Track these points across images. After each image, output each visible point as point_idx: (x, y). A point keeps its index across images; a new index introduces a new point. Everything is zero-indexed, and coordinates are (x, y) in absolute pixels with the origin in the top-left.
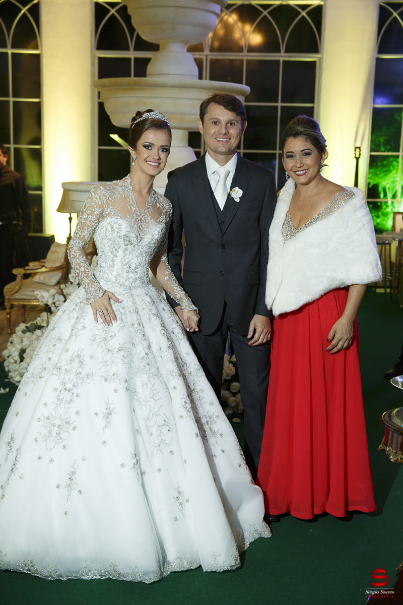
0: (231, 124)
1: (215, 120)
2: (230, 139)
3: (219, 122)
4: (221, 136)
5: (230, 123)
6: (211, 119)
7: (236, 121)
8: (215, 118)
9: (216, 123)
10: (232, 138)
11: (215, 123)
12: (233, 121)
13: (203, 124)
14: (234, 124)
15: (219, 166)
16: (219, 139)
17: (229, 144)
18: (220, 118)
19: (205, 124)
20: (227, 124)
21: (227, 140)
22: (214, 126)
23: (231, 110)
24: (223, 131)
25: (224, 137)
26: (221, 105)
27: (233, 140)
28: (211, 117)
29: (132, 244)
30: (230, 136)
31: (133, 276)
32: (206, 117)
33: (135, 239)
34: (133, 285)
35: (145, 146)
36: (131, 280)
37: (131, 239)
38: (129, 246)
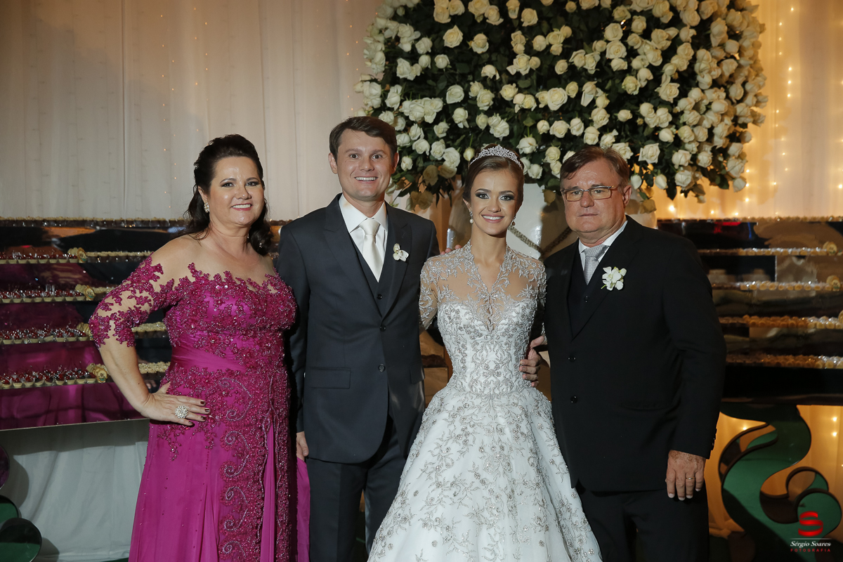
0: (377, 157)
1: (354, 152)
2: (376, 178)
3: (359, 155)
4: (364, 174)
5: (376, 155)
6: (347, 151)
7: (384, 152)
8: (353, 150)
9: (356, 155)
10: (379, 176)
11: (354, 156)
12: (381, 153)
13: (336, 160)
14: (381, 156)
15: (364, 217)
16: (360, 179)
17: (375, 185)
18: (360, 148)
19: (338, 160)
20: (370, 157)
21: (370, 179)
22: (353, 160)
23: (376, 136)
24: (367, 167)
25: (368, 175)
26: (362, 130)
27: (381, 180)
28: (347, 149)
29: (481, 335)
30: (377, 173)
31: (495, 380)
32: (341, 149)
33: (483, 327)
34: (497, 392)
35: (478, 195)
36: (492, 386)
37: (477, 328)
38: (477, 338)
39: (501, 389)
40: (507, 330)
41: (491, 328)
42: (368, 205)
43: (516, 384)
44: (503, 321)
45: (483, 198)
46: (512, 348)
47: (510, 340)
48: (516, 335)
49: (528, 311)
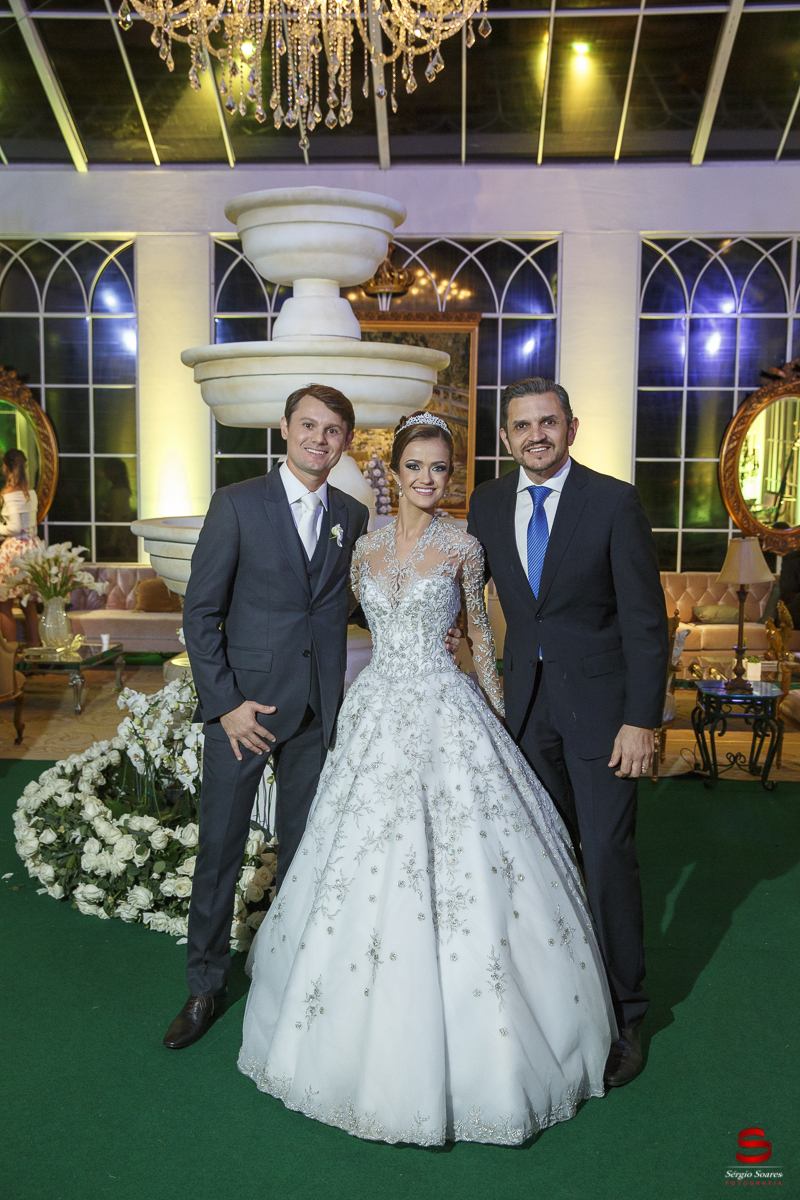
0: (332, 432)
1: (309, 422)
2: (327, 452)
3: (313, 425)
4: (314, 446)
5: (329, 429)
6: (302, 419)
7: (341, 429)
8: (308, 418)
9: (310, 425)
10: (330, 452)
11: (308, 426)
12: (336, 428)
13: (288, 426)
14: (338, 432)
16: (310, 450)
17: (326, 459)
18: (316, 419)
19: (291, 426)
20: (326, 430)
21: (322, 453)
22: (306, 429)
23: (335, 410)
24: (319, 440)
25: (320, 448)
26: (322, 400)
27: (331, 455)
28: (303, 416)
29: (385, 613)
30: (329, 449)
31: (399, 661)
32: (295, 415)
33: (386, 605)
34: (399, 675)
35: (409, 466)
36: (395, 668)
37: (380, 605)
38: (383, 616)
39: (403, 671)
40: (409, 608)
41: (395, 606)
42: (312, 478)
43: (421, 668)
44: (406, 599)
45: (414, 469)
46: (420, 628)
47: (416, 619)
48: (420, 614)
49: (435, 589)
